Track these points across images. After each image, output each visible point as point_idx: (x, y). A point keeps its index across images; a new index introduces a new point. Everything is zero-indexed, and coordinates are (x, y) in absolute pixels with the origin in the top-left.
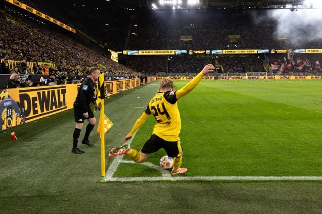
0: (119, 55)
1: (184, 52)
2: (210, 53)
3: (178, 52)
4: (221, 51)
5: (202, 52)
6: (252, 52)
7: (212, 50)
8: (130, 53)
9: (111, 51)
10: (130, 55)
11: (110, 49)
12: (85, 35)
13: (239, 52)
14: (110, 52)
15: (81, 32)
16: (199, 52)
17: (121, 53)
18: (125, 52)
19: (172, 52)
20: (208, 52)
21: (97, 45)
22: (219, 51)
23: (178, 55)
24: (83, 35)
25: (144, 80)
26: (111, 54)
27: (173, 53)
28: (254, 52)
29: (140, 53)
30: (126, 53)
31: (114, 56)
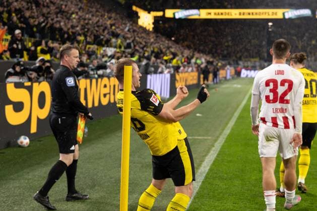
0: (157, 20)
1: (306, 12)
3: (291, 14)
8: (180, 14)
9: (138, 10)
10: (180, 19)
11: (137, 6)
14: (137, 13)
17: (160, 14)
18: (169, 13)
19: (276, 14)
23: (290, 19)
25: (211, 76)
26: (139, 17)
27: (280, 16)
29: (203, 14)
30: (171, 16)
31: (146, 19)
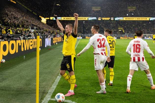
0: (47, 20)
1: (95, 18)
2: (114, 19)
4: (122, 18)
5: (108, 19)
6: (145, 19)
7: (115, 17)
9: (41, 17)
12: (23, 5)
13: (135, 19)
14: (41, 18)
15: (20, 3)
16: (106, 19)
17: (49, 18)
20: (112, 19)
21: (32, 13)
22: (120, 18)
24: (22, 6)
26: (42, 20)
27: (87, 19)
28: (147, 19)
30: (52, 19)
31: (44, 20)
